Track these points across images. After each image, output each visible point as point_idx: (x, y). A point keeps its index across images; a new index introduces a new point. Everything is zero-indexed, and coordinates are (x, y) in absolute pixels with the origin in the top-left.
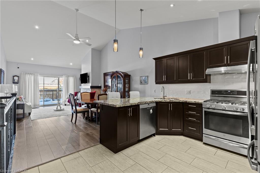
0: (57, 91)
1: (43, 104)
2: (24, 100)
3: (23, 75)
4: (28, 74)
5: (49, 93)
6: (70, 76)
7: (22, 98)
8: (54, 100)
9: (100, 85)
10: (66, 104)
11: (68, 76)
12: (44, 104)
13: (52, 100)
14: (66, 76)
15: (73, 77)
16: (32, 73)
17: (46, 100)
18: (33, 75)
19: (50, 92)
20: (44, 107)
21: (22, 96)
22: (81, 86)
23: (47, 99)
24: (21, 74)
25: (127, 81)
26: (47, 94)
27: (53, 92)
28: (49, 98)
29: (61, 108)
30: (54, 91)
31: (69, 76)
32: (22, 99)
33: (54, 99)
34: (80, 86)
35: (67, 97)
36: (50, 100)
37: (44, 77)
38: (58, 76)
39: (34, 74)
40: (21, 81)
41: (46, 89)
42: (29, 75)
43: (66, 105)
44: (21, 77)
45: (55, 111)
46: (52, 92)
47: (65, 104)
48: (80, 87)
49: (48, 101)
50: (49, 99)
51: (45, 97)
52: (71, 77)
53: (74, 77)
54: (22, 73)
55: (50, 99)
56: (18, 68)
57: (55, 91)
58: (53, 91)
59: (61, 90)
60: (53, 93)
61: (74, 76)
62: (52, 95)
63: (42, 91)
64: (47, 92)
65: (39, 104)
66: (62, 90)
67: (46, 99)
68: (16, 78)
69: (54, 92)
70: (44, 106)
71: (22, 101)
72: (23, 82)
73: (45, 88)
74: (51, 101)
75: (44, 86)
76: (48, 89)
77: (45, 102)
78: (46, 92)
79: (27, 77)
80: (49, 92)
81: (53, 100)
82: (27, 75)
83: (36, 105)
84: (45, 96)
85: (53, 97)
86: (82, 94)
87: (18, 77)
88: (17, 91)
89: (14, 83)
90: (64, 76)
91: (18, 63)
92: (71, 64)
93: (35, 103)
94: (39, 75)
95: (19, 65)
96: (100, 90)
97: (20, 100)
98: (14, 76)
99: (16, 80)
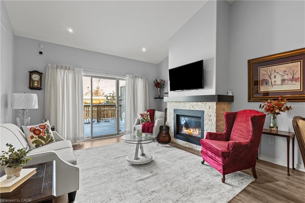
1: (90, 135)
2: (52, 134)
3: (50, 68)
4: (62, 68)
6: (139, 78)
7: (47, 130)
9: (230, 94)
12: (93, 136)
14: (131, 76)
15: (143, 79)
16: (69, 68)
18: (72, 71)
21: (48, 123)
24: (46, 68)
31: (136, 77)
35: (136, 120)
37: (92, 77)
38: (117, 77)
39: (74, 70)
40: (46, 84)
42: (62, 71)
44: (47, 75)
52: (140, 79)
53: (145, 80)
54: (49, 65)
56: (41, 53)
60: (98, 109)
61: (145, 77)
63: (89, 106)
67: (87, 120)
68: (36, 77)
71: (48, 137)
72: (51, 87)
81: (98, 122)
82: (59, 70)
83: (79, 139)
87: (40, 74)
88: (36, 107)
89: (32, 88)
90: (127, 78)
91: (40, 43)
92: (144, 50)
93: (75, 134)
94: (82, 72)
95: (42, 47)
96: (229, 105)
97: (41, 134)
98: (31, 73)
99: (36, 82)
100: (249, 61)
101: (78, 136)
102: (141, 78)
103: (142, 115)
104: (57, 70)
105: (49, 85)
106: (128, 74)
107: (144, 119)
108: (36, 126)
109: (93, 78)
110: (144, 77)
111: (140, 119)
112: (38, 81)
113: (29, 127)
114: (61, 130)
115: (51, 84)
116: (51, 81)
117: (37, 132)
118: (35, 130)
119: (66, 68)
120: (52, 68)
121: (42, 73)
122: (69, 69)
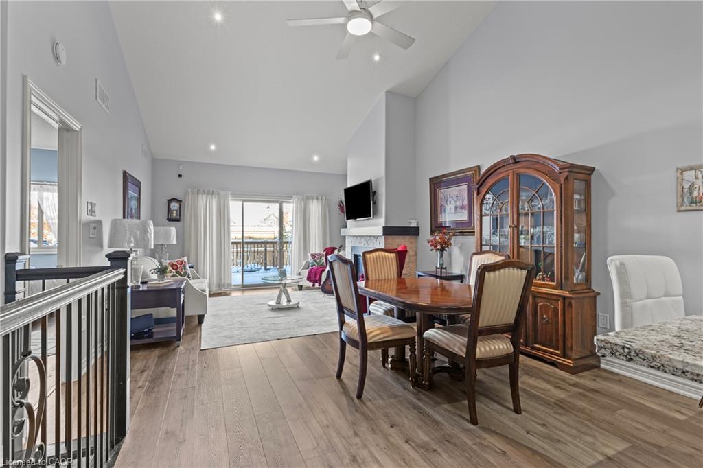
0: (276, 242)
1: (241, 283)
2: (189, 271)
3: (190, 194)
4: (204, 192)
5: (256, 249)
6: (313, 199)
7: (184, 266)
8: (269, 269)
9: (414, 225)
10: (302, 286)
11: (306, 199)
12: (244, 283)
13: (263, 267)
14: (301, 197)
15: (320, 201)
16: (213, 192)
17: (249, 268)
18: (217, 196)
19: (259, 245)
20: (243, 290)
21: (185, 259)
22: (346, 227)
23: (253, 265)
25: (578, 197)
26: (251, 251)
27: (266, 247)
28: (256, 264)
29: (289, 301)
30: (268, 243)
31: (308, 198)
32: (185, 269)
33: (268, 267)
34: (342, 229)
35: (304, 263)
36: (258, 270)
37: (243, 201)
38: (279, 198)
39: (218, 194)
40: (186, 214)
41: (250, 238)
42: (204, 196)
43: (300, 288)
44: (187, 203)
45: (273, 309)
46: (263, 245)
47: (299, 286)
48: (344, 232)
49: (255, 271)
50: (256, 267)
51: (248, 259)
52: (315, 201)
53: (324, 201)
54: (189, 190)
55: (259, 266)
56: (180, 176)
57: (272, 245)
58: (265, 243)
59: (287, 242)
60: (266, 250)
61: (324, 197)
62: (263, 254)
63: (239, 243)
64: (252, 245)
65: (229, 282)
66: (291, 242)
67: (249, 265)
68: (174, 206)
69: (268, 245)
70: (244, 288)
71: (186, 273)
72: (191, 218)
73: (245, 235)
74: (261, 271)
75: (243, 231)
76: (253, 239)
77: (246, 275)
78: (249, 246)
79: (202, 200)
80: (256, 246)
81: (266, 269)
82: (200, 195)
83: (224, 285)
84: (246, 257)
85: (266, 260)
86: (368, 256)
87: (179, 201)
88: (175, 242)
89: (170, 219)
90: (295, 199)
91: (179, 163)
92: (316, 158)
93: (220, 279)
94: (230, 196)
95: (181, 168)
96: (413, 241)
97: (178, 270)
98: (170, 201)
99: (175, 212)
100: (431, 180)
101: (223, 282)
102: (317, 199)
103: (313, 256)
104: (198, 196)
105: (188, 216)
106: (297, 194)
107: (315, 261)
108: (174, 262)
109: (244, 203)
110: (322, 198)
111: (310, 261)
112: (177, 211)
113: (168, 261)
114: (202, 272)
115: (191, 214)
116: (191, 209)
117: (175, 267)
118: (174, 264)
119: (208, 193)
120: (192, 193)
121: (181, 201)
122: (212, 194)
